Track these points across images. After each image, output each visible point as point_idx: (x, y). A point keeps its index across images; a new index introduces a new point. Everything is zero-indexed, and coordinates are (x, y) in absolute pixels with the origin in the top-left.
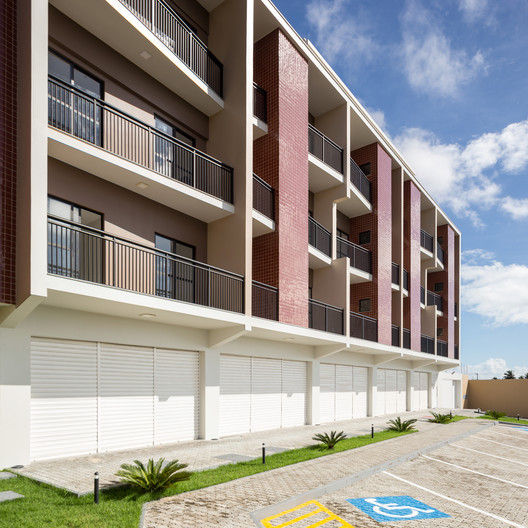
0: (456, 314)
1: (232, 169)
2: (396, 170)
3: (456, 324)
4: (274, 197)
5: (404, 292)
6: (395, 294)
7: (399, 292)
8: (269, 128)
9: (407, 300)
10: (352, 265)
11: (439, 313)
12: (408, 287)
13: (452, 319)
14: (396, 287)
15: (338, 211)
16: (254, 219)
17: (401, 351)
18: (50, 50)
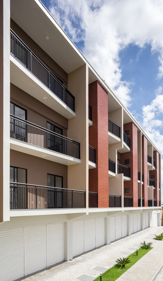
0: (160, 188)
1: (79, 144)
2: (139, 132)
3: (160, 191)
4: (95, 153)
5: (142, 183)
6: (139, 184)
7: (140, 183)
8: (93, 123)
9: (143, 186)
10: (124, 175)
11: (154, 188)
12: (143, 181)
13: (158, 189)
14: (139, 181)
15: (117, 152)
16: (89, 165)
17: (142, 208)
18: (11, 102)
